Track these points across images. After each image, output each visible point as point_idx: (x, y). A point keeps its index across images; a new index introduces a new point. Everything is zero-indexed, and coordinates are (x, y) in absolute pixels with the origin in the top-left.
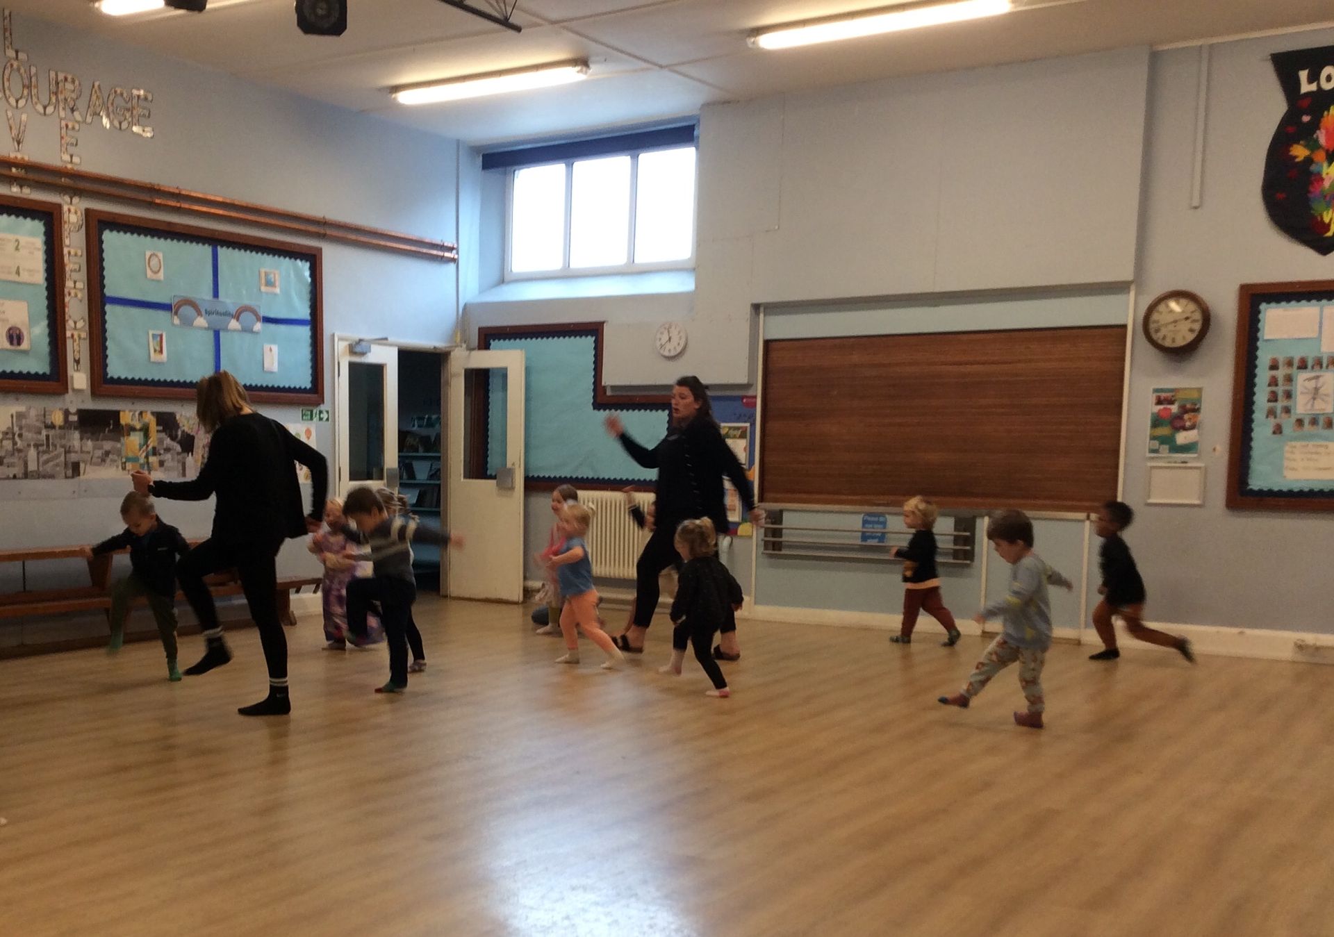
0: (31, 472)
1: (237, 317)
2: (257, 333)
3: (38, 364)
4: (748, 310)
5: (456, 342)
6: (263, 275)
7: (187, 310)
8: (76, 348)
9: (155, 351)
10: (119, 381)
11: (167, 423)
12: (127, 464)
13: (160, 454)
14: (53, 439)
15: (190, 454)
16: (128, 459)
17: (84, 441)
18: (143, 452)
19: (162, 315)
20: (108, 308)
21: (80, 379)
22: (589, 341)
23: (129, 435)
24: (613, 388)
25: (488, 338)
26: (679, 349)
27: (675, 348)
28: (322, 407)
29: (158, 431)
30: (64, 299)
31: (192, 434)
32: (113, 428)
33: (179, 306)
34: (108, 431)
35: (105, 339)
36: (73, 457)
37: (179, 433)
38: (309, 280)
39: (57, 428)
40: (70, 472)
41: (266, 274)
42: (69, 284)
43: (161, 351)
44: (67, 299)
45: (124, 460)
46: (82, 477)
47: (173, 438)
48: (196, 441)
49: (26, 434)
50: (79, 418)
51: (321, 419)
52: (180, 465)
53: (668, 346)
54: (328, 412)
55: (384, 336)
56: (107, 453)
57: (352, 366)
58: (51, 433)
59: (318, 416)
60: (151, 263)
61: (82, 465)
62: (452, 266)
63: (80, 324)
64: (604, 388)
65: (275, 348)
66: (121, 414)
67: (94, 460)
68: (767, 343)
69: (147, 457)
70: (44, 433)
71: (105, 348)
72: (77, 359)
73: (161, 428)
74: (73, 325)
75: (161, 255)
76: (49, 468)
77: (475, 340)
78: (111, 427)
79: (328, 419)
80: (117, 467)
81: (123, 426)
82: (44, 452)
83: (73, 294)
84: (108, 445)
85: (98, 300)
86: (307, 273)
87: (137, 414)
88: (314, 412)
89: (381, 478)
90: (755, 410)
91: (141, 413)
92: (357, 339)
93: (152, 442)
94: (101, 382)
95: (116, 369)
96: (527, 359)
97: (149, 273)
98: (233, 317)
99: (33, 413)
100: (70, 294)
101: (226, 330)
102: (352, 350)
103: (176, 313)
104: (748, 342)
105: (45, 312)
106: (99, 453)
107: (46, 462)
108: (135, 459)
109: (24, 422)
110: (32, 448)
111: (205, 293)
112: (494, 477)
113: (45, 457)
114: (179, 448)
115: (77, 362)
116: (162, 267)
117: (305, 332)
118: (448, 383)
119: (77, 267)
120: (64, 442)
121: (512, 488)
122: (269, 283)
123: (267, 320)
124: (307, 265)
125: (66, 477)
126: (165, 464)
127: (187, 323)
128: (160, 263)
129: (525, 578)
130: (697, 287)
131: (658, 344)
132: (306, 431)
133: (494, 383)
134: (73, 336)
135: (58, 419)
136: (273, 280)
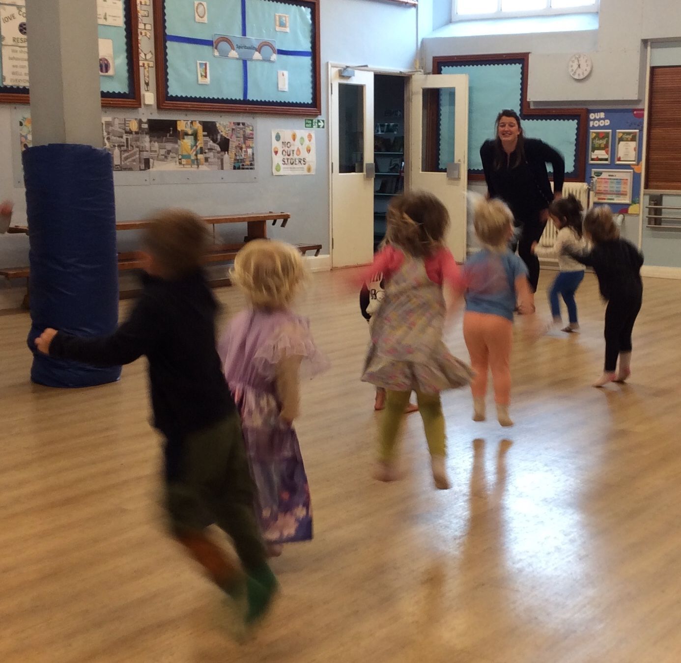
0: (116, 165)
1: (259, 50)
2: (273, 62)
3: (120, 86)
4: (638, 44)
5: (416, 68)
6: (277, 18)
7: (224, 45)
8: (147, 74)
9: (202, 76)
10: (176, 98)
11: (210, 129)
12: (183, 160)
13: (205, 153)
14: (131, 140)
15: (226, 152)
16: (184, 157)
17: (153, 143)
18: (194, 151)
19: (207, 49)
20: (168, 44)
21: (149, 97)
22: (518, 67)
23: (184, 139)
24: (535, 103)
25: (440, 65)
26: (586, 74)
27: (583, 73)
28: (320, 118)
29: (204, 136)
30: (137, 38)
31: (227, 138)
32: (173, 133)
33: (218, 42)
34: (170, 136)
35: (166, 67)
36: (145, 155)
37: (219, 137)
38: (310, 22)
39: (134, 133)
40: (143, 166)
41: (280, 17)
42: (141, 26)
43: (206, 77)
44: (140, 37)
45: (180, 157)
46: (151, 169)
47: (215, 141)
48: (231, 143)
49: (113, 138)
50: (149, 126)
51: (319, 127)
52: (219, 160)
53: (579, 71)
54: (323, 121)
55: (366, 64)
56: (169, 152)
57: (341, 86)
58: (130, 137)
59: (316, 124)
60: (198, 11)
61: (151, 160)
62: (413, 10)
63: (149, 56)
64: (529, 103)
65: (286, 73)
66: (178, 122)
67: (160, 157)
68: (653, 69)
69: (196, 155)
70: (125, 137)
71: (167, 74)
72: (147, 82)
73: (206, 133)
74: (144, 57)
75: (205, 4)
76: (128, 162)
77: (430, 66)
78: (171, 132)
79: (323, 127)
80: (176, 162)
81: (179, 131)
82: (125, 151)
83: (143, 34)
84: (169, 146)
85: (161, 38)
86: (309, 17)
87: (189, 122)
88: (314, 121)
89: (361, 171)
90: (643, 120)
91: (192, 123)
92: (345, 67)
93: (200, 144)
94: (164, 99)
95: (175, 89)
96: (470, 81)
97: (197, 17)
98: (257, 50)
99: (117, 122)
100: (141, 34)
101: (251, 60)
102: (341, 75)
103: (216, 48)
104: (639, 68)
105: (125, 47)
106: (163, 152)
107: (126, 158)
108: (188, 157)
109: (111, 128)
110: (116, 148)
111: (237, 32)
112: (445, 171)
113: (126, 154)
114: (219, 149)
115: (147, 84)
116: (206, 12)
117: (308, 60)
118: (410, 100)
119: (146, 13)
120: (138, 143)
121: (459, 179)
122: (282, 25)
123: (281, 52)
124: (309, 10)
125: (141, 170)
126: (209, 160)
127: (224, 55)
128: (204, 8)
129: (468, 246)
130: (600, 27)
131: (570, 69)
132: (308, 136)
133: (444, 99)
134: (144, 64)
135: (134, 126)
136: (284, 22)
